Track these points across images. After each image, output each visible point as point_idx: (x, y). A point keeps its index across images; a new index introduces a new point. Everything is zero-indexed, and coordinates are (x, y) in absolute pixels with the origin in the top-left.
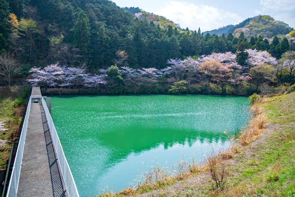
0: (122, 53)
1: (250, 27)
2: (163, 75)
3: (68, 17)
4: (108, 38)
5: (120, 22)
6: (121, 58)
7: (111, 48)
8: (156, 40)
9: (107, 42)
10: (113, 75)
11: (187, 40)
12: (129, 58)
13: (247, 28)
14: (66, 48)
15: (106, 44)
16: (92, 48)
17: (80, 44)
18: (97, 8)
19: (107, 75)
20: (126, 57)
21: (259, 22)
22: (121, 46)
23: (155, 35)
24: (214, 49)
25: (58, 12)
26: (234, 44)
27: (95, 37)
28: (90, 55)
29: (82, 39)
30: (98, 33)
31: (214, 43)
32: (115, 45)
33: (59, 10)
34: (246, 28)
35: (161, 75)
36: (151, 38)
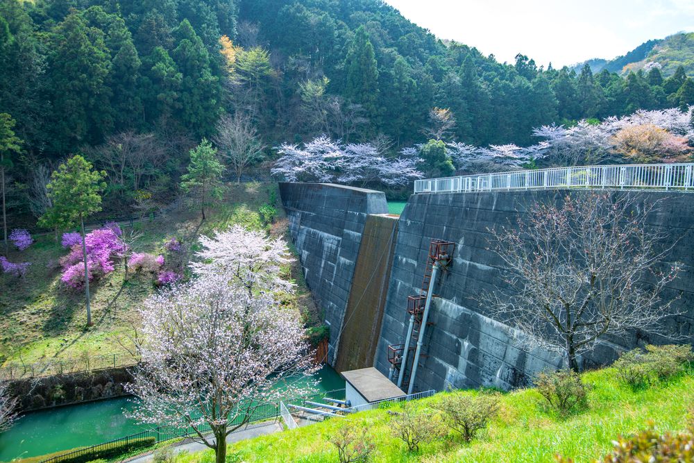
0: (442, 114)
1: (661, 60)
2: (531, 160)
3: (325, 42)
4: (411, 82)
5: (422, 50)
6: (441, 124)
7: (418, 103)
8: (506, 84)
9: (412, 91)
10: (435, 158)
11: (569, 84)
12: (457, 125)
13: (655, 62)
14: (336, 104)
15: (409, 96)
16: (381, 105)
17: (360, 95)
18: (373, 20)
19: (422, 160)
20: (452, 122)
21: (680, 48)
22: (436, 98)
23: (501, 74)
24: (628, 104)
25: (305, 30)
26: (669, 92)
27: (387, 80)
28: (379, 119)
29: (366, 86)
30: (392, 72)
31: (627, 90)
32: (426, 99)
33: (308, 27)
34: (652, 63)
35: (526, 160)
36: (495, 80)
